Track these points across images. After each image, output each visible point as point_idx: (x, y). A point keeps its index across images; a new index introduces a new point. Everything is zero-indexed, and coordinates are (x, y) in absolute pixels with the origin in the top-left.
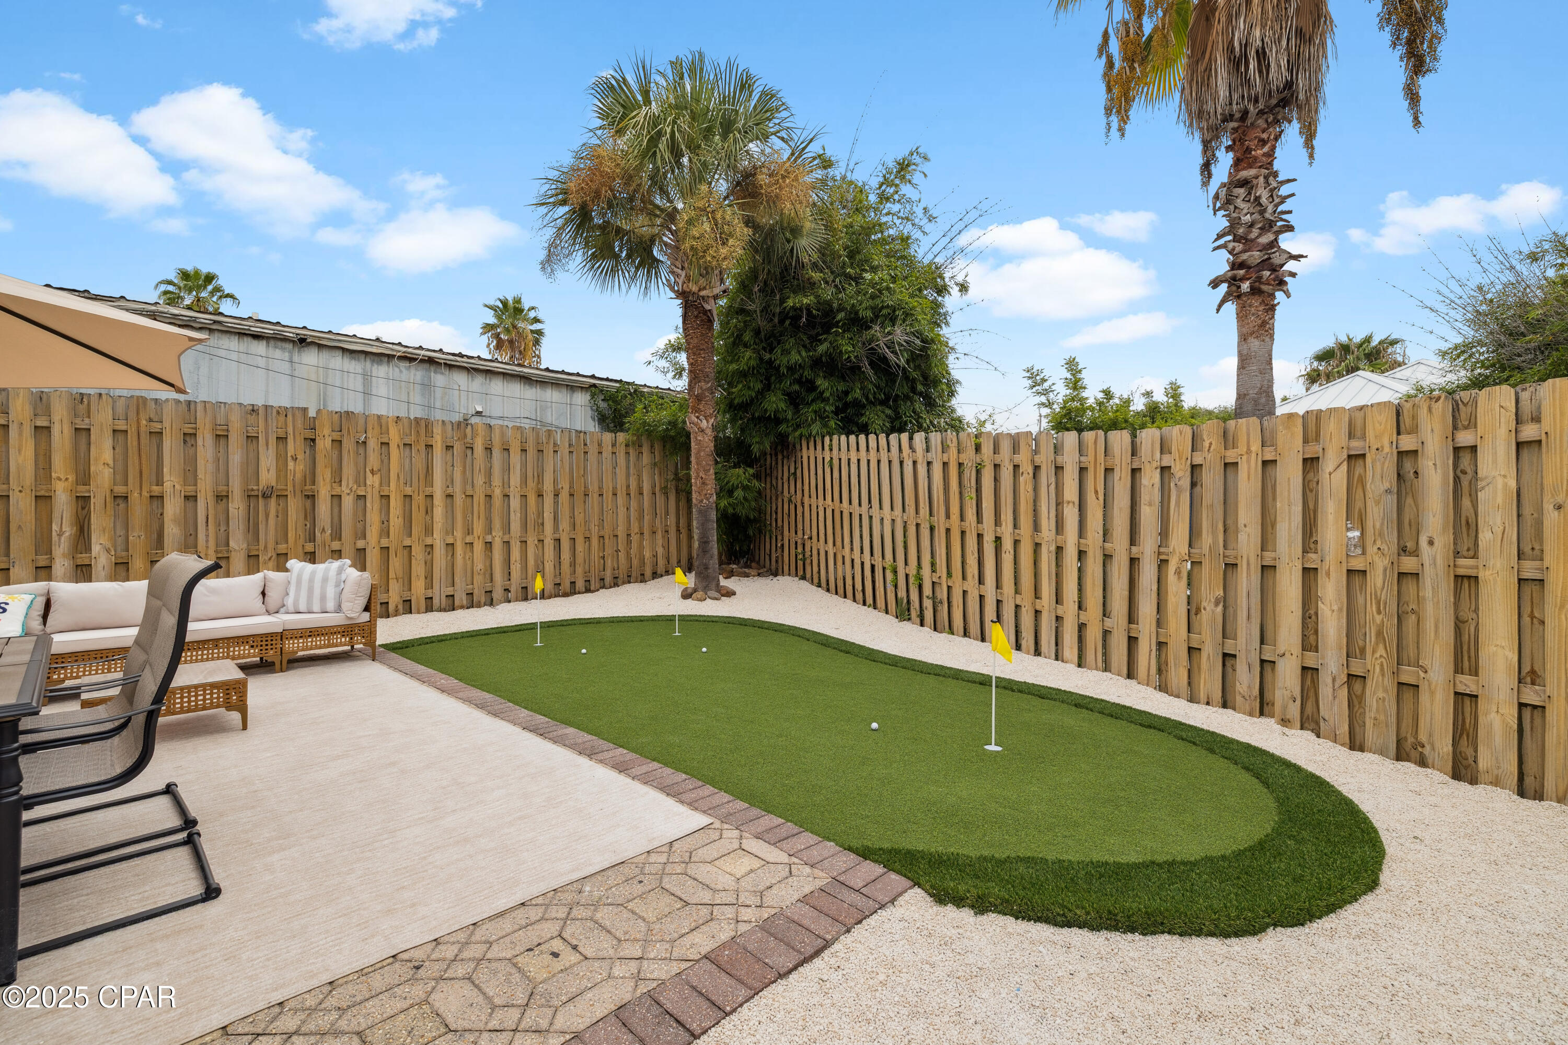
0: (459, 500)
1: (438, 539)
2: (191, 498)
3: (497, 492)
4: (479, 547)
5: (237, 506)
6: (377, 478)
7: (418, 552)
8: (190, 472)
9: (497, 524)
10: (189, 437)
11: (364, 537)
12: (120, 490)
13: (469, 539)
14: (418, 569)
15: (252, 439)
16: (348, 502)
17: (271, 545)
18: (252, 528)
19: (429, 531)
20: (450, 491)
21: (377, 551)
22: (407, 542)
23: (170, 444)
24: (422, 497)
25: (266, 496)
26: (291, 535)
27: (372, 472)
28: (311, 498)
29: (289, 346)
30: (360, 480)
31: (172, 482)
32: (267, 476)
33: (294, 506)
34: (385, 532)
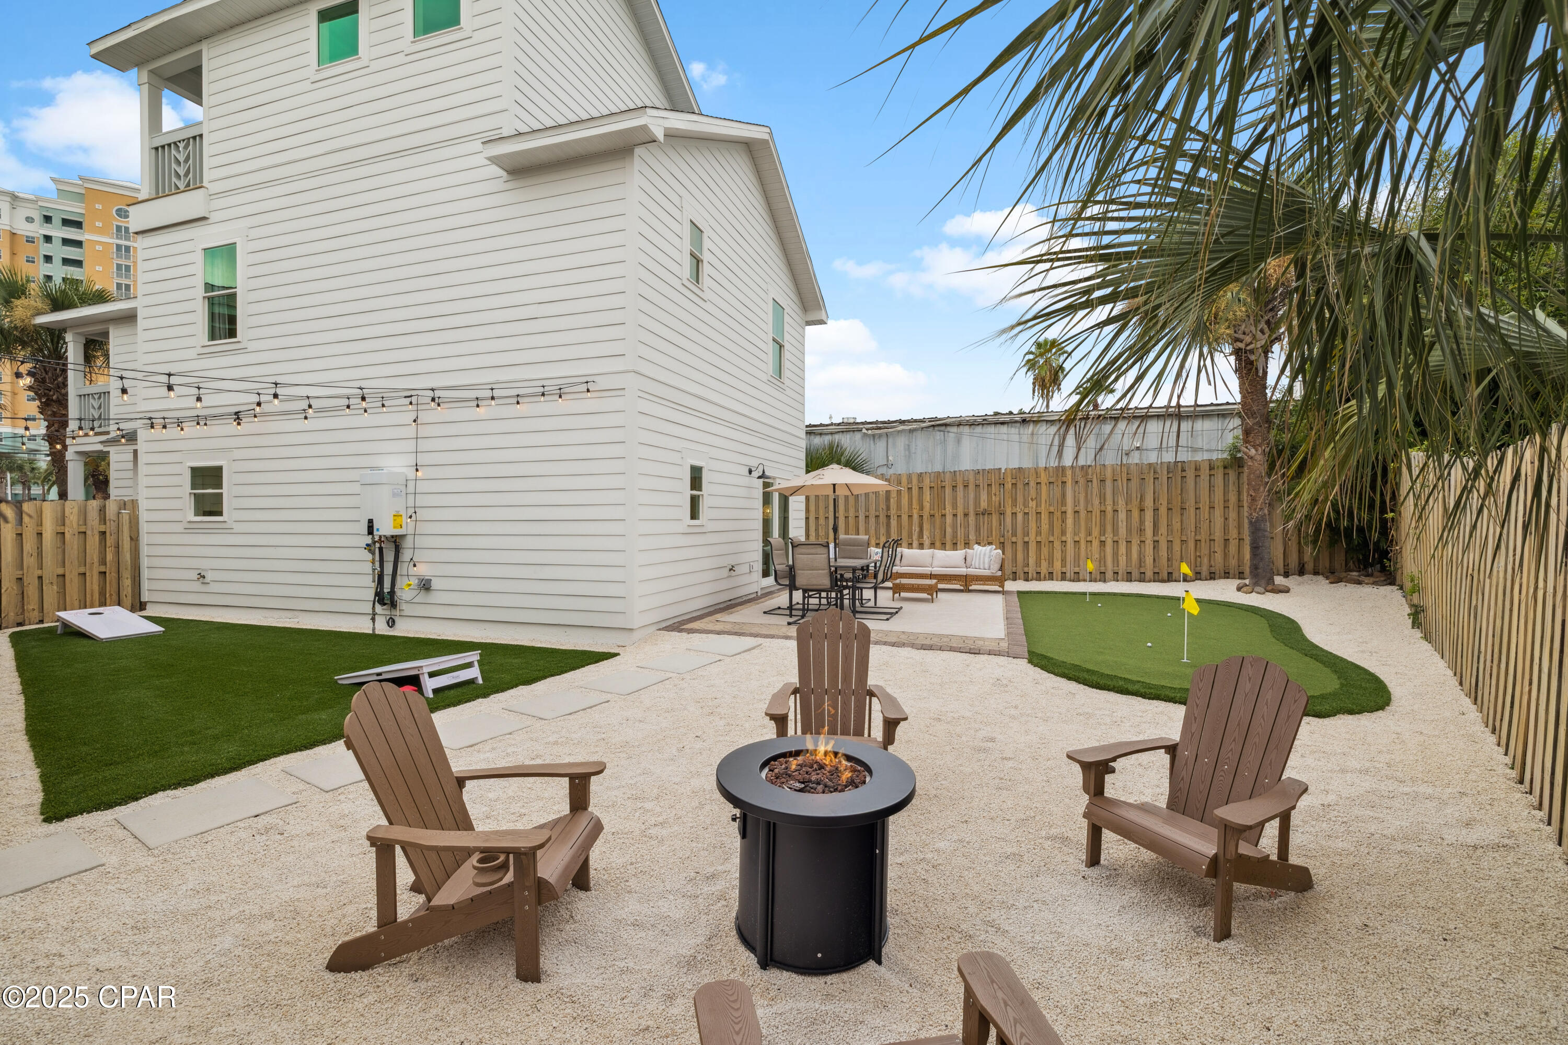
0: (1083, 514)
1: (1069, 537)
2: (955, 515)
3: (1109, 509)
4: (1096, 544)
5: (972, 518)
6: (1034, 502)
7: (1057, 544)
8: (955, 506)
9: (1109, 528)
10: (954, 487)
11: (1028, 535)
12: (932, 512)
13: (1089, 539)
14: (1058, 555)
15: (977, 486)
16: (1020, 517)
17: (986, 538)
18: (978, 529)
19: (1063, 533)
20: (1077, 509)
21: (1034, 543)
22: (1051, 539)
23: (948, 491)
24: (1059, 513)
25: (983, 514)
26: (994, 533)
27: (1032, 499)
28: (1002, 514)
29: (1018, 425)
30: (1026, 505)
31: (949, 510)
32: (984, 505)
33: (995, 518)
34: (1039, 533)
